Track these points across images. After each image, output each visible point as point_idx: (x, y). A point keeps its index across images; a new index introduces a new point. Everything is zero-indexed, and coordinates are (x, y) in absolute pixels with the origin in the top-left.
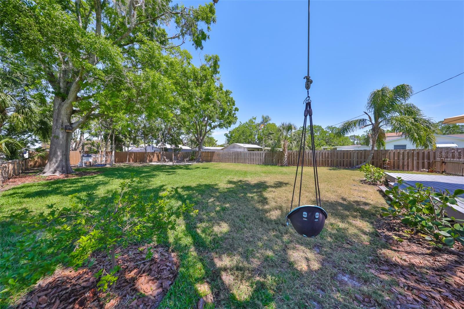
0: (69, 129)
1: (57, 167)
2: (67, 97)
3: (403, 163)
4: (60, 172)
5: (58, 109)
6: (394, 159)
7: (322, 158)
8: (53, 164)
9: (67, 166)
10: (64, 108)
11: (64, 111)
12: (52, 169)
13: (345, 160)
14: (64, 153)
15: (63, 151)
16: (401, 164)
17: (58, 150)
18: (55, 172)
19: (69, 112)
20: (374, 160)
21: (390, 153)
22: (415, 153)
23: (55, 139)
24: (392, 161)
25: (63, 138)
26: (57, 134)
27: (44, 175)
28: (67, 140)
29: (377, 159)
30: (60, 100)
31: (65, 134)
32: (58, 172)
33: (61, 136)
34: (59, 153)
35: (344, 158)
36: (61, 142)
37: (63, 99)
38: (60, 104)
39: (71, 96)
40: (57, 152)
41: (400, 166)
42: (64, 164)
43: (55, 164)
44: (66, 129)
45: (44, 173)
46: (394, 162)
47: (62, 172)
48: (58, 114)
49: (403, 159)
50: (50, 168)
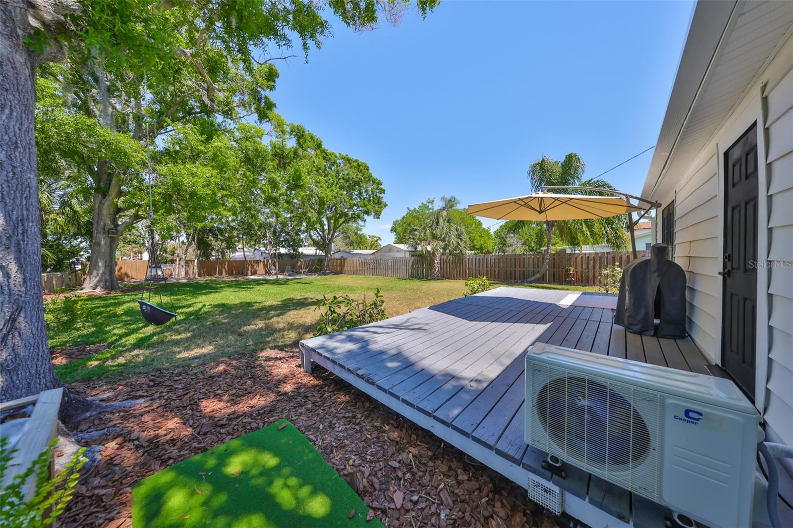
0: (113, 233)
1: (99, 282)
2: (108, 192)
3: (594, 273)
4: (103, 288)
5: (99, 208)
6: (582, 268)
7: (487, 267)
8: (94, 278)
9: (112, 280)
10: (105, 206)
11: (106, 211)
12: (92, 284)
13: (518, 269)
14: (107, 264)
15: (106, 262)
16: (591, 275)
17: (99, 260)
18: (95, 288)
19: (112, 211)
20: (555, 270)
21: (576, 258)
22: (610, 257)
23: (96, 247)
24: (579, 270)
25: (105, 244)
26: (97, 241)
27: (81, 291)
28: (111, 247)
29: (559, 268)
30: (100, 196)
31: (109, 240)
32: (99, 287)
33: (103, 243)
34: (100, 264)
35: (515, 267)
36: (103, 250)
37: (104, 196)
38: (101, 202)
39: (113, 191)
40: (98, 262)
41: (590, 278)
42: (108, 278)
43: (96, 278)
44: (109, 233)
45: (82, 289)
46: (582, 272)
47: (105, 287)
48: (99, 214)
49: (594, 268)
50: (90, 283)
